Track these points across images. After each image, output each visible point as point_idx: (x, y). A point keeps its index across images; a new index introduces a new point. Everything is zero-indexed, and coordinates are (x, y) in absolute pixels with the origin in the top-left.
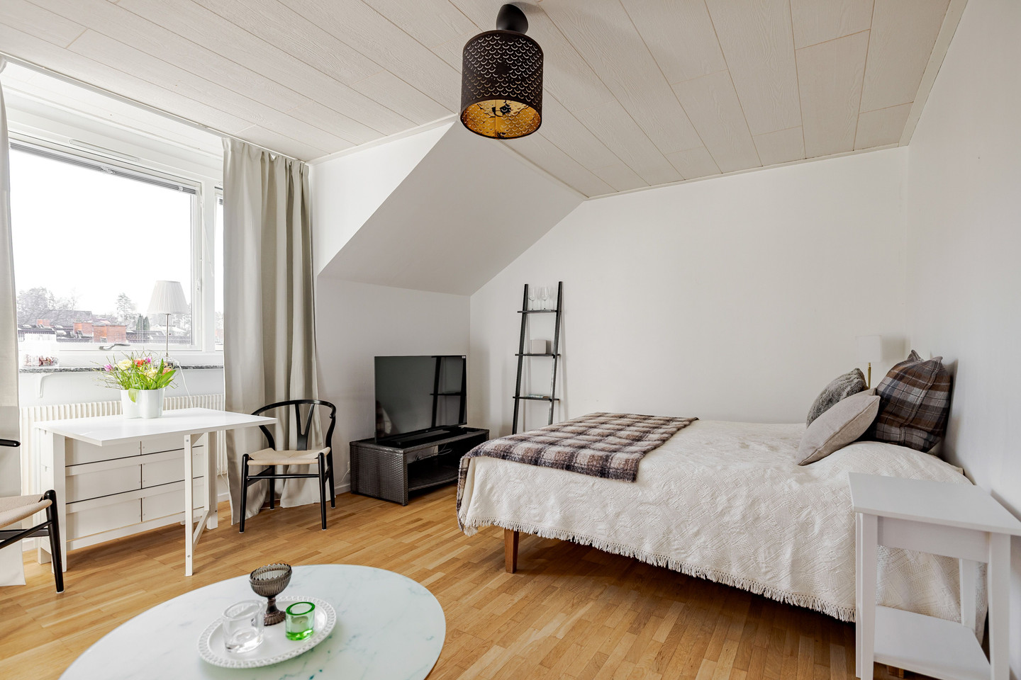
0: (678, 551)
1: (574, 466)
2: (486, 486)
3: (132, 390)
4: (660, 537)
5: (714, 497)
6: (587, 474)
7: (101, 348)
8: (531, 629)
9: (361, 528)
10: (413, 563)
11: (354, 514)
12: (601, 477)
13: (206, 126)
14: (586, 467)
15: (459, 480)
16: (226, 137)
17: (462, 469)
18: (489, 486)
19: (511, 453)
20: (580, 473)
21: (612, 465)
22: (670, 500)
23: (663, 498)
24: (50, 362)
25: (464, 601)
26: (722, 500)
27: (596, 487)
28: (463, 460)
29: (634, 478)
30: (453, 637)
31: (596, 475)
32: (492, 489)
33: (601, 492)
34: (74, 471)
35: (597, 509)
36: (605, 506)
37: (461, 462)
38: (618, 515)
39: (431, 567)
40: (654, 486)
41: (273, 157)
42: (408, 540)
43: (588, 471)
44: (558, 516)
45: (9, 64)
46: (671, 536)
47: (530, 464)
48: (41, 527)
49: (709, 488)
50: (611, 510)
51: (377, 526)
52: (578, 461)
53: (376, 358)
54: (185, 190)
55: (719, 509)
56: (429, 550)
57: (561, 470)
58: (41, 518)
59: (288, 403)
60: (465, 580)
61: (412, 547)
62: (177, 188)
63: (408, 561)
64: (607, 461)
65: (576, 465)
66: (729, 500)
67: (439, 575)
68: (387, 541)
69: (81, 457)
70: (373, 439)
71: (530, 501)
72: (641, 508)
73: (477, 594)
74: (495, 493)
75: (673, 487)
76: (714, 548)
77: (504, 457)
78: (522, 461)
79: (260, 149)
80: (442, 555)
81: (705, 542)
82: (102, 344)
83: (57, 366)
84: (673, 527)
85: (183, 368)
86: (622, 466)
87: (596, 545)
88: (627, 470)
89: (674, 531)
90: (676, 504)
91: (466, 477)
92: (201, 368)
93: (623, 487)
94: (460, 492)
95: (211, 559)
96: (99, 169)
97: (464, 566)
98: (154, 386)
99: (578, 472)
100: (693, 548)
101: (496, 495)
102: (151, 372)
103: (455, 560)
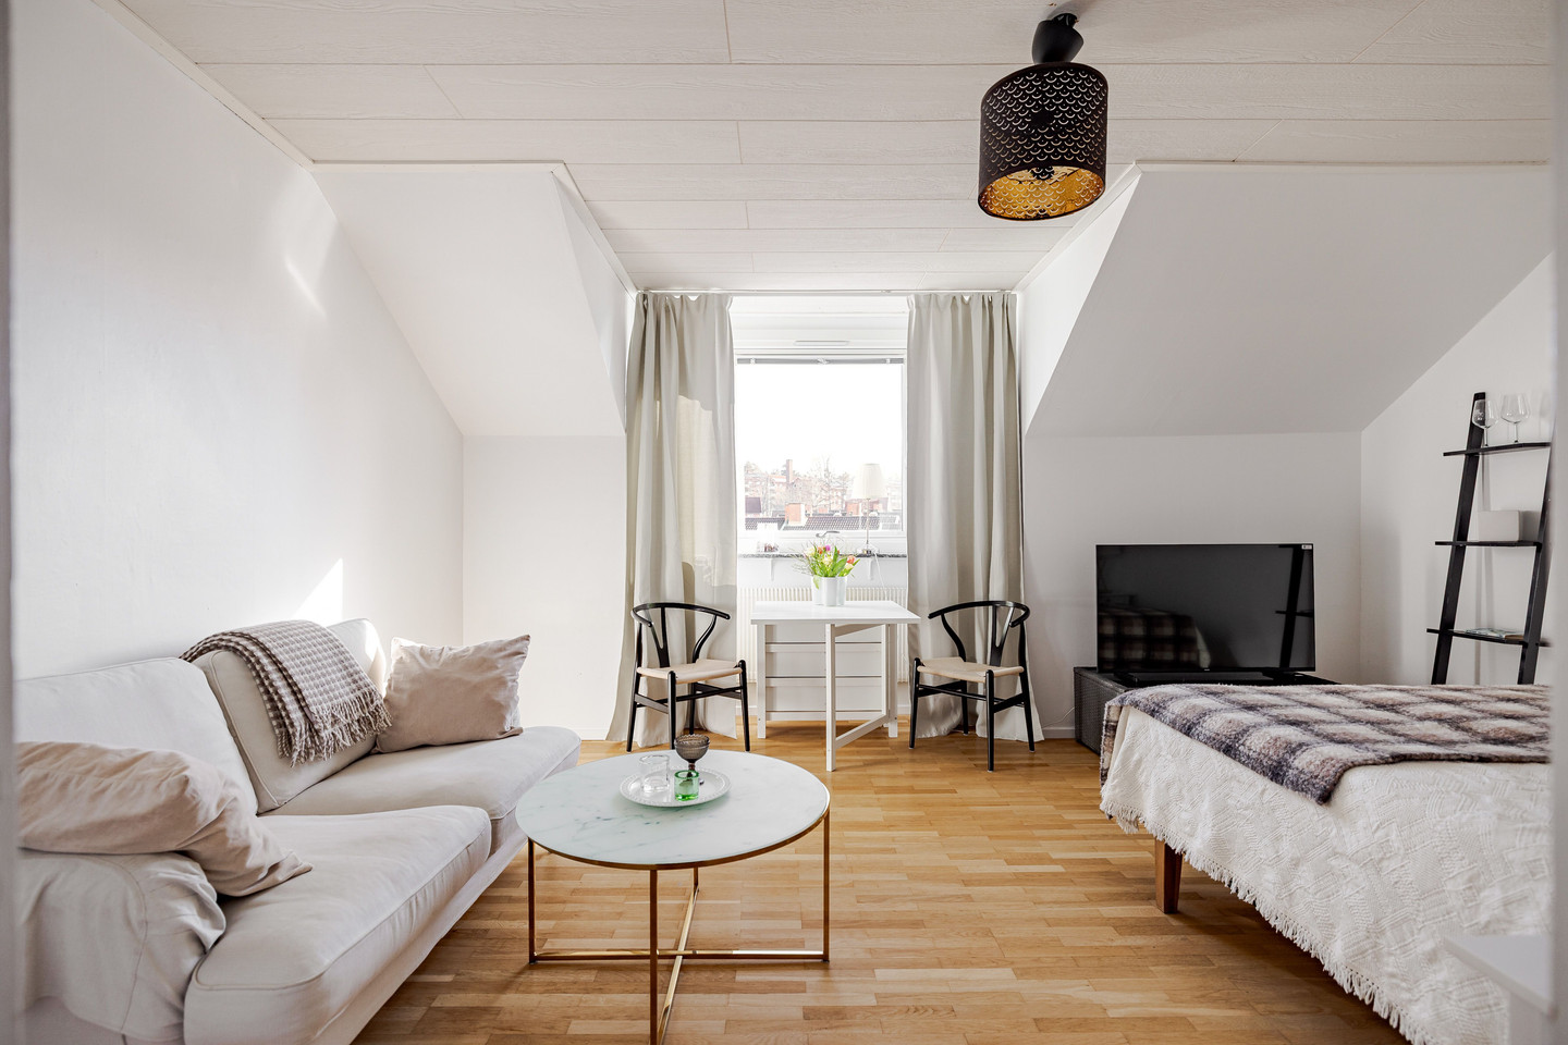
0: (1394, 981)
1: (1237, 749)
2: (1133, 755)
3: (817, 577)
4: (1362, 934)
5: (1474, 885)
6: (1253, 768)
7: (817, 535)
8: (1086, 982)
9: (1034, 783)
10: (1041, 842)
11: (1046, 765)
12: (1272, 779)
13: (889, 291)
14: (1255, 755)
15: (1103, 737)
16: (910, 294)
17: (1108, 722)
18: (1136, 757)
19: (1165, 708)
20: (1243, 763)
21: (1296, 763)
22: (1385, 863)
23: (1370, 854)
24: (771, 549)
25: (1042, 909)
26: (1492, 897)
27: (1267, 797)
28: (1109, 707)
29: (1325, 797)
30: (974, 934)
31: (1264, 774)
32: (1139, 762)
33: (1273, 810)
34: (773, 648)
35: (1266, 841)
36: (1278, 839)
37: (1106, 709)
38: (1296, 863)
39: (1055, 856)
40: (1361, 823)
41: (967, 298)
42: (1070, 816)
43: (1255, 765)
44: (1208, 834)
45: (735, 298)
46: (1382, 941)
47: (1181, 731)
48: (734, 689)
49: (1467, 861)
50: (1287, 849)
51: (1057, 788)
52: (1248, 743)
53: (1098, 547)
54: (893, 361)
55: (1483, 918)
56: (1085, 838)
57: (1217, 753)
58: (735, 681)
59: (986, 603)
60: (1079, 889)
61: (1069, 825)
62: (884, 361)
63: (1040, 838)
64: (1293, 752)
65: (1241, 748)
66: (1506, 903)
67: (1059, 869)
68: (1049, 808)
69: (779, 637)
70: (1095, 668)
71: (1181, 798)
72: (1334, 863)
73: (1072, 911)
74: (1143, 771)
75: (1393, 837)
76: (1464, 1004)
77: (1153, 713)
78: (1173, 724)
79: (949, 295)
80: (1094, 849)
81: (1446, 983)
82: (817, 532)
83: (777, 553)
84: (1385, 923)
85: (879, 556)
86: (1312, 767)
87: (1261, 908)
88: (1316, 777)
89: (1389, 934)
90: (1395, 874)
91: (1114, 736)
92: (898, 556)
93: (1307, 807)
94: (1104, 756)
95: (862, 764)
96: (816, 362)
97: (1107, 873)
98: (831, 573)
99: (1240, 761)
100: (1423, 986)
101: (1145, 774)
102: (827, 560)
103: (1105, 862)
